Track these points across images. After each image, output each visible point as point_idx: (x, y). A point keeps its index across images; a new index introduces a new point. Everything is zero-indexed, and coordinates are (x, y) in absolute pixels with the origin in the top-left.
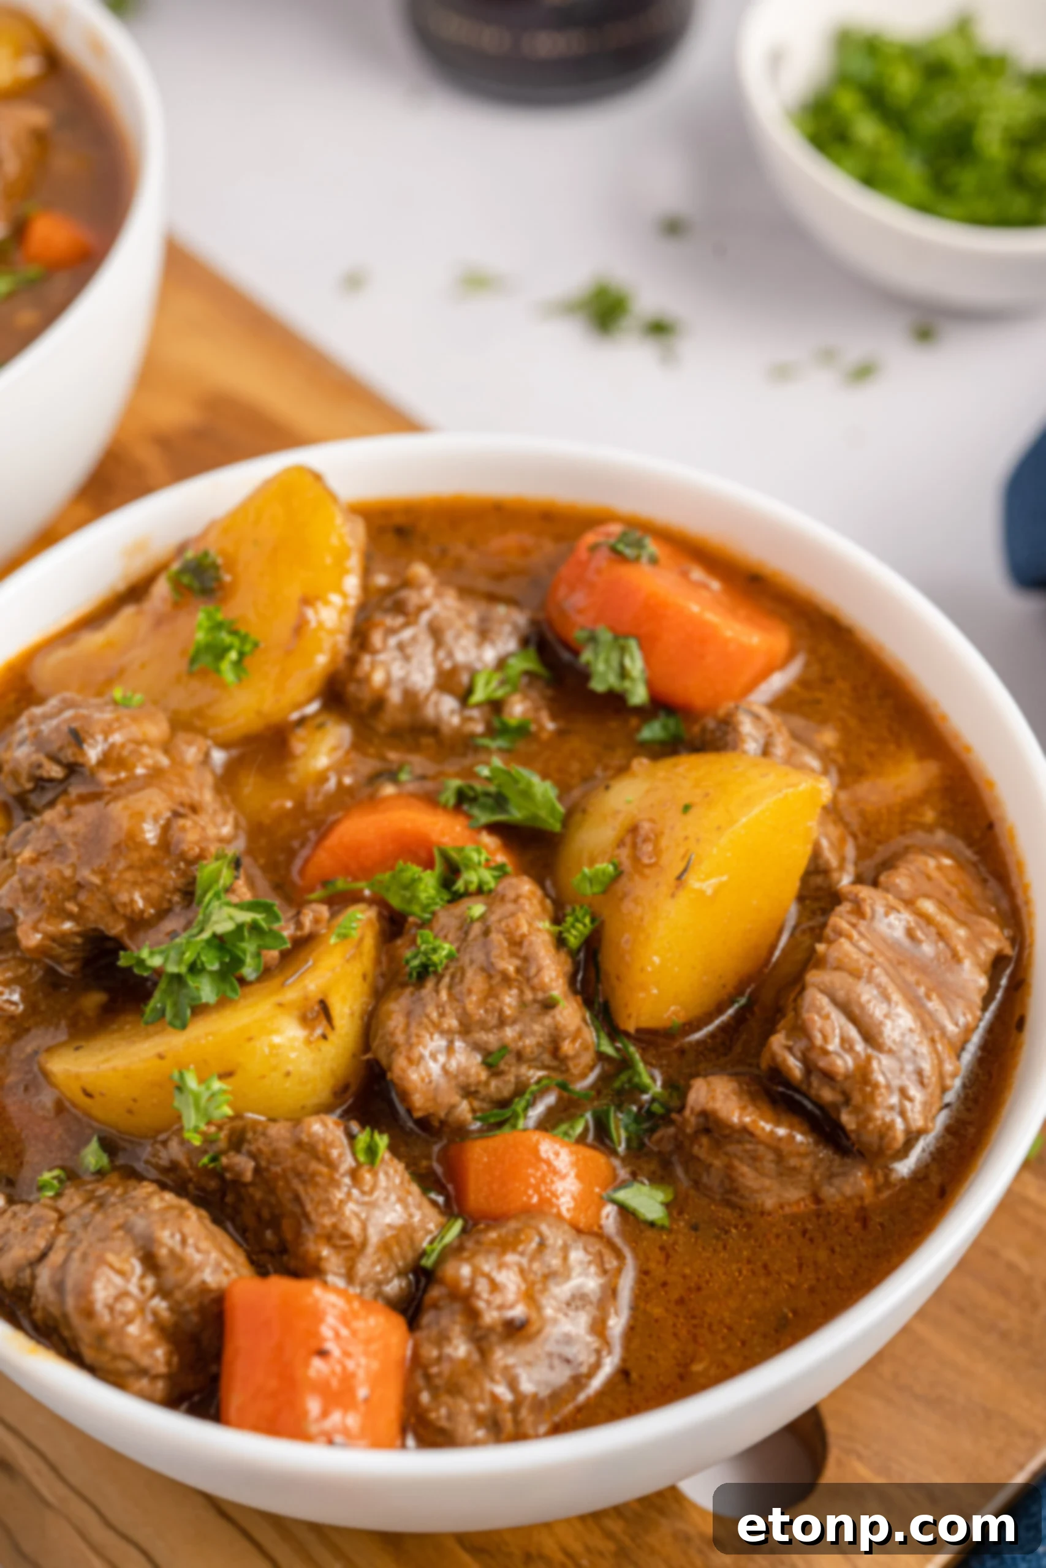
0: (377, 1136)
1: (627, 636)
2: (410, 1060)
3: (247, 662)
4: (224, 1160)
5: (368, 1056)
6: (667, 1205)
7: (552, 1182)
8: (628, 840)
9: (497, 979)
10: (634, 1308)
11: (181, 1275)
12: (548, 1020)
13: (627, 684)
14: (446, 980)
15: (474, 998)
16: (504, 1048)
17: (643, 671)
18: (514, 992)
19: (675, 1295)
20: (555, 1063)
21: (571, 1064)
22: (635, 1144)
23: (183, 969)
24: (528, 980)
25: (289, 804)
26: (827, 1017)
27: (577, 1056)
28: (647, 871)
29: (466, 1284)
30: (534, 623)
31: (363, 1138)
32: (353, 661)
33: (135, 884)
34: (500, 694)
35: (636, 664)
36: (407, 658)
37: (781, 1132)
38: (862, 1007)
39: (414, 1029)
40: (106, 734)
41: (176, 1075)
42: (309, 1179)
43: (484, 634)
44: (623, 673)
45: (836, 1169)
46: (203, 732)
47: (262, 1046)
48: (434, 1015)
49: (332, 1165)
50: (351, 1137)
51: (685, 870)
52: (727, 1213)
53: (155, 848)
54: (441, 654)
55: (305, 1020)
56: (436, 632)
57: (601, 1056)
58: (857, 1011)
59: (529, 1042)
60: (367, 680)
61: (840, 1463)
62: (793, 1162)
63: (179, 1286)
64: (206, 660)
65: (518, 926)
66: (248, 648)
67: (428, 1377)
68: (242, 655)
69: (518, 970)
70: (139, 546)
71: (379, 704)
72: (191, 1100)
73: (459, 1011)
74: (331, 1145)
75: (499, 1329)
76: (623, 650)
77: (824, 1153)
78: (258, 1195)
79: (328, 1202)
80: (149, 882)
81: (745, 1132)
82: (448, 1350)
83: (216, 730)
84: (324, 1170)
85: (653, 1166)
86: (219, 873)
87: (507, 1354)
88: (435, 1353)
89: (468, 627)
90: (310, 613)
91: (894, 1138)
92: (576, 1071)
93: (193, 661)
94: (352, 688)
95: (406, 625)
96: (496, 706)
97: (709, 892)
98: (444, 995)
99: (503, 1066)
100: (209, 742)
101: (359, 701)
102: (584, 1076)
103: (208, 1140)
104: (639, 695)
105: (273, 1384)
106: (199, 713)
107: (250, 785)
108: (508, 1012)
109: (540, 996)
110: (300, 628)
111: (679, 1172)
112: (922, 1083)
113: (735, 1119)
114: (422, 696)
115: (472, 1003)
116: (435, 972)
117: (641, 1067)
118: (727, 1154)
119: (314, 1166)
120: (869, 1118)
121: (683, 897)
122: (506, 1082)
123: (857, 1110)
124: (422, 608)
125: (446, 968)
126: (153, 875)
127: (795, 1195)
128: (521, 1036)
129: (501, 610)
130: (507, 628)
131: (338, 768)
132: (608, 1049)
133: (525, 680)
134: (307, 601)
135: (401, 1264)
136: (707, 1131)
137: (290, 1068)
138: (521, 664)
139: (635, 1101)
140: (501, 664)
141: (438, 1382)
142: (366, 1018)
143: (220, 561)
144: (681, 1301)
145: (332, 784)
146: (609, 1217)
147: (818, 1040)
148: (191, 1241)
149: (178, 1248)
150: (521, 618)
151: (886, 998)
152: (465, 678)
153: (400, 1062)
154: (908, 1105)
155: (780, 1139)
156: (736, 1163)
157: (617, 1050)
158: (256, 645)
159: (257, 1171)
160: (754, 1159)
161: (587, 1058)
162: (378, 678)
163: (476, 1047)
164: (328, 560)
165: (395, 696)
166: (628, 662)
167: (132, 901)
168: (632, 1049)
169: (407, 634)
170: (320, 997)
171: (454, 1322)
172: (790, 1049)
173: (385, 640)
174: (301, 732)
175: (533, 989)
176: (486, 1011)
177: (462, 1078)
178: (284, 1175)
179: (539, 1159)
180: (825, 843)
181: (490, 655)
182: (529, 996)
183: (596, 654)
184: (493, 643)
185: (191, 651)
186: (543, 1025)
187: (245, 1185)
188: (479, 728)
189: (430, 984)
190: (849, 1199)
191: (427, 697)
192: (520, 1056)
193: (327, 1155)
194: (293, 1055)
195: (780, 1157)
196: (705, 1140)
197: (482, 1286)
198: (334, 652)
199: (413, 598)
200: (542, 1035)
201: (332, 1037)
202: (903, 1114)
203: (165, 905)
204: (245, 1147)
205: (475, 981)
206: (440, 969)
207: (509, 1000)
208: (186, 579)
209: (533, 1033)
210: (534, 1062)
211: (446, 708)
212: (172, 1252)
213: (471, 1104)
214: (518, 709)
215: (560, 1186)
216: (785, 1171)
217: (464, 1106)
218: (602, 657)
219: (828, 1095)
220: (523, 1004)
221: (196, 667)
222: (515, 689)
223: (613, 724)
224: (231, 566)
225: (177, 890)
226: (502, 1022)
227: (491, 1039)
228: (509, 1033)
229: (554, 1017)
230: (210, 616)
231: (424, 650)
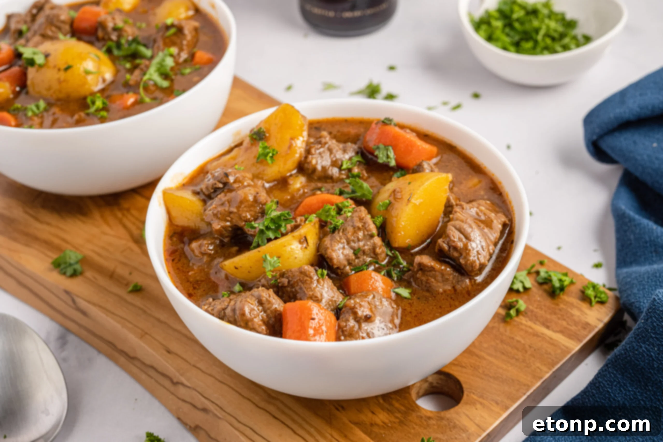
0: (324, 271)
1: (388, 146)
2: (333, 250)
3: (274, 157)
4: (279, 280)
5: (319, 253)
6: (410, 293)
7: (376, 283)
8: (393, 194)
9: (356, 229)
10: (402, 318)
11: (269, 306)
12: (372, 241)
13: (389, 160)
14: (341, 231)
15: (350, 234)
16: (359, 248)
17: (394, 156)
18: (362, 232)
19: (414, 315)
20: (374, 256)
21: (379, 257)
22: (399, 278)
23: (264, 228)
24: (366, 228)
25: (289, 197)
26: (454, 232)
27: (381, 254)
28: (399, 200)
29: (353, 305)
30: (360, 148)
31: (320, 271)
32: (306, 157)
33: (247, 211)
34: (350, 166)
35: (391, 154)
36: (322, 157)
37: (443, 268)
38: (464, 229)
39: (333, 243)
40: (235, 174)
41: (264, 256)
42: (304, 282)
43: (345, 151)
44: (388, 157)
45: (460, 279)
46: (262, 179)
47: (288, 249)
48: (338, 239)
49: (311, 278)
50: (316, 271)
51: (410, 198)
52: (427, 294)
53: (252, 202)
54: (332, 156)
55: (301, 243)
56: (330, 150)
57: (387, 255)
58: (463, 230)
59: (366, 248)
60: (311, 162)
61: (467, 395)
62: (447, 277)
63: (269, 309)
64: (262, 158)
65: (362, 215)
66: (275, 153)
67: (343, 331)
68: (273, 154)
69: (363, 226)
70: (238, 133)
71: (314, 170)
72: (269, 263)
73: (346, 237)
74: (311, 272)
75: (363, 318)
76: (387, 150)
77: (456, 274)
78: (289, 289)
79: (310, 288)
80: (251, 211)
81: (432, 269)
82: (349, 323)
83: (265, 178)
84: (308, 279)
85: (405, 283)
86: (272, 206)
87: (366, 326)
88: (345, 324)
89: (340, 149)
90: (293, 142)
91: (476, 265)
92: (380, 259)
93: (258, 158)
94: (306, 165)
95: (321, 147)
96: (350, 170)
97: (418, 204)
98: (341, 234)
99: (359, 255)
100: (264, 182)
101: (308, 169)
102: (383, 261)
103: (273, 276)
104: (393, 163)
105: (299, 328)
106: (259, 173)
107: (277, 193)
108: (360, 237)
109: (370, 233)
110: (290, 147)
111: (413, 284)
112: (483, 250)
113: (429, 264)
114: (327, 167)
115: (349, 235)
116: (338, 229)
117: (400, 257)
118: (427, 276)
119: (306, 278)
120: (468, 260)
121: (410, 205)
122: (360, 261)
123: (465, 258)
124: (326, 143)
125: (341, 228)
126: (252, 209)
127: (448, 287)
128: (364, 245)
129: (349, 144)
130: (352, 149)
131: (303, 187)
132: (389, 253)
133: (358, 163)
134: (292, 139)
135: (332, 307)
136: (421, 269)
137: (296, 256)
138: (356, 159)
139: (399, 267)
140: (350, 159)
141: (346, 333)
142: (317, 245)
143: (265, 130)
144: (416, 316)
145: (301, 191)
146: (393, 295)
147: (452, 238)
148: (271, 296)
149: (268, 298)
150: (355, 147)
151: (471, 226)
152: (340, 163)
153: (329, 251)
154: (480, 256)
155: (442, 270)
156: (430, 278)
157: (393, 254)
158: (277, 153)
159: (289, 282)
160: (435, 277)
161: (383, 255)
162: (314, 162)
163: (352, 248)
164: (298, 128)
165: (319, 168)
166: (389, 153)
167: (246, 216)
168: (397, 253)
169: (322, 150)
170: (304, 235)
171: (350, 316)
172: (444, 242)
173: (315, 151)
174: (291, 178)
175: (367, 231)
176: (354, 237)
177: (347, 257)
178: (297, 282)
179: (372, 278)
180: (451, 198)
181: (347, 156)
182: (366, 233)
183: (379, 152)
184: (347, 153)
185: (257, 156)
186: (370, 242)
187: (285, 287)
188: (344, 177)
189: (336, 232)
190: (463, 288)
191: (329, 168)
192: (364, 253)
193: (309, 274)
194: (297, 252)
195: (443, 275)
196: (420, 272)
197: (357, 306)
198: (301, 154)
199: (323, 140)
200: (370, 246)
201: (308, 248)
202: (478, 259)
203: (256, 217)
204: (285, 276)
205: (350, 229)
206: (339, 228)
207: (361, 234)
208: (254, 137)
209: (368, 245)
210: (368, 255)
211: (335, 172)
212: (267, 299)
213: (350, 268)
214: (356, 170)
215: (378, 284)
216: (445, 280)
217: (348, 268)
218: (381, 153)
219: (456, 254)
220: (364, 235)
221: (259, 160)
222: (355, 165)
223: (385, 174)
224: (268, 131)
225: (259, 213)
226: (359, 240)
227: (355, 245)
228: (361, 244)
229: (374, 240)
230: (263, 144)
231: (327, 155)
